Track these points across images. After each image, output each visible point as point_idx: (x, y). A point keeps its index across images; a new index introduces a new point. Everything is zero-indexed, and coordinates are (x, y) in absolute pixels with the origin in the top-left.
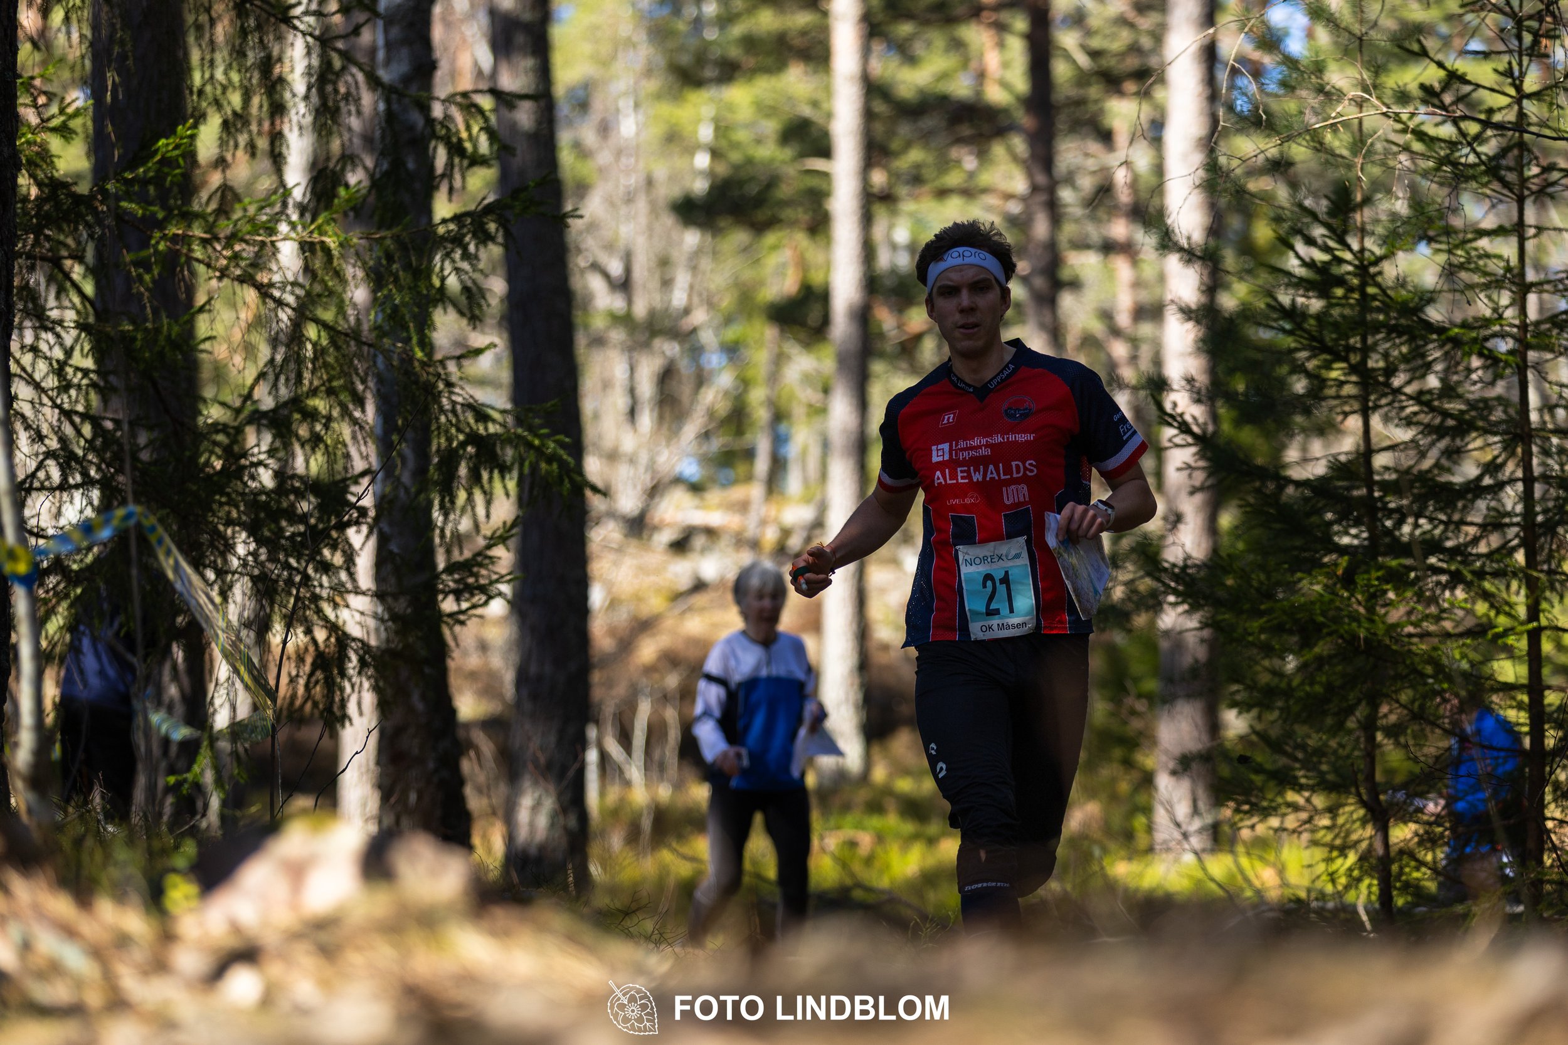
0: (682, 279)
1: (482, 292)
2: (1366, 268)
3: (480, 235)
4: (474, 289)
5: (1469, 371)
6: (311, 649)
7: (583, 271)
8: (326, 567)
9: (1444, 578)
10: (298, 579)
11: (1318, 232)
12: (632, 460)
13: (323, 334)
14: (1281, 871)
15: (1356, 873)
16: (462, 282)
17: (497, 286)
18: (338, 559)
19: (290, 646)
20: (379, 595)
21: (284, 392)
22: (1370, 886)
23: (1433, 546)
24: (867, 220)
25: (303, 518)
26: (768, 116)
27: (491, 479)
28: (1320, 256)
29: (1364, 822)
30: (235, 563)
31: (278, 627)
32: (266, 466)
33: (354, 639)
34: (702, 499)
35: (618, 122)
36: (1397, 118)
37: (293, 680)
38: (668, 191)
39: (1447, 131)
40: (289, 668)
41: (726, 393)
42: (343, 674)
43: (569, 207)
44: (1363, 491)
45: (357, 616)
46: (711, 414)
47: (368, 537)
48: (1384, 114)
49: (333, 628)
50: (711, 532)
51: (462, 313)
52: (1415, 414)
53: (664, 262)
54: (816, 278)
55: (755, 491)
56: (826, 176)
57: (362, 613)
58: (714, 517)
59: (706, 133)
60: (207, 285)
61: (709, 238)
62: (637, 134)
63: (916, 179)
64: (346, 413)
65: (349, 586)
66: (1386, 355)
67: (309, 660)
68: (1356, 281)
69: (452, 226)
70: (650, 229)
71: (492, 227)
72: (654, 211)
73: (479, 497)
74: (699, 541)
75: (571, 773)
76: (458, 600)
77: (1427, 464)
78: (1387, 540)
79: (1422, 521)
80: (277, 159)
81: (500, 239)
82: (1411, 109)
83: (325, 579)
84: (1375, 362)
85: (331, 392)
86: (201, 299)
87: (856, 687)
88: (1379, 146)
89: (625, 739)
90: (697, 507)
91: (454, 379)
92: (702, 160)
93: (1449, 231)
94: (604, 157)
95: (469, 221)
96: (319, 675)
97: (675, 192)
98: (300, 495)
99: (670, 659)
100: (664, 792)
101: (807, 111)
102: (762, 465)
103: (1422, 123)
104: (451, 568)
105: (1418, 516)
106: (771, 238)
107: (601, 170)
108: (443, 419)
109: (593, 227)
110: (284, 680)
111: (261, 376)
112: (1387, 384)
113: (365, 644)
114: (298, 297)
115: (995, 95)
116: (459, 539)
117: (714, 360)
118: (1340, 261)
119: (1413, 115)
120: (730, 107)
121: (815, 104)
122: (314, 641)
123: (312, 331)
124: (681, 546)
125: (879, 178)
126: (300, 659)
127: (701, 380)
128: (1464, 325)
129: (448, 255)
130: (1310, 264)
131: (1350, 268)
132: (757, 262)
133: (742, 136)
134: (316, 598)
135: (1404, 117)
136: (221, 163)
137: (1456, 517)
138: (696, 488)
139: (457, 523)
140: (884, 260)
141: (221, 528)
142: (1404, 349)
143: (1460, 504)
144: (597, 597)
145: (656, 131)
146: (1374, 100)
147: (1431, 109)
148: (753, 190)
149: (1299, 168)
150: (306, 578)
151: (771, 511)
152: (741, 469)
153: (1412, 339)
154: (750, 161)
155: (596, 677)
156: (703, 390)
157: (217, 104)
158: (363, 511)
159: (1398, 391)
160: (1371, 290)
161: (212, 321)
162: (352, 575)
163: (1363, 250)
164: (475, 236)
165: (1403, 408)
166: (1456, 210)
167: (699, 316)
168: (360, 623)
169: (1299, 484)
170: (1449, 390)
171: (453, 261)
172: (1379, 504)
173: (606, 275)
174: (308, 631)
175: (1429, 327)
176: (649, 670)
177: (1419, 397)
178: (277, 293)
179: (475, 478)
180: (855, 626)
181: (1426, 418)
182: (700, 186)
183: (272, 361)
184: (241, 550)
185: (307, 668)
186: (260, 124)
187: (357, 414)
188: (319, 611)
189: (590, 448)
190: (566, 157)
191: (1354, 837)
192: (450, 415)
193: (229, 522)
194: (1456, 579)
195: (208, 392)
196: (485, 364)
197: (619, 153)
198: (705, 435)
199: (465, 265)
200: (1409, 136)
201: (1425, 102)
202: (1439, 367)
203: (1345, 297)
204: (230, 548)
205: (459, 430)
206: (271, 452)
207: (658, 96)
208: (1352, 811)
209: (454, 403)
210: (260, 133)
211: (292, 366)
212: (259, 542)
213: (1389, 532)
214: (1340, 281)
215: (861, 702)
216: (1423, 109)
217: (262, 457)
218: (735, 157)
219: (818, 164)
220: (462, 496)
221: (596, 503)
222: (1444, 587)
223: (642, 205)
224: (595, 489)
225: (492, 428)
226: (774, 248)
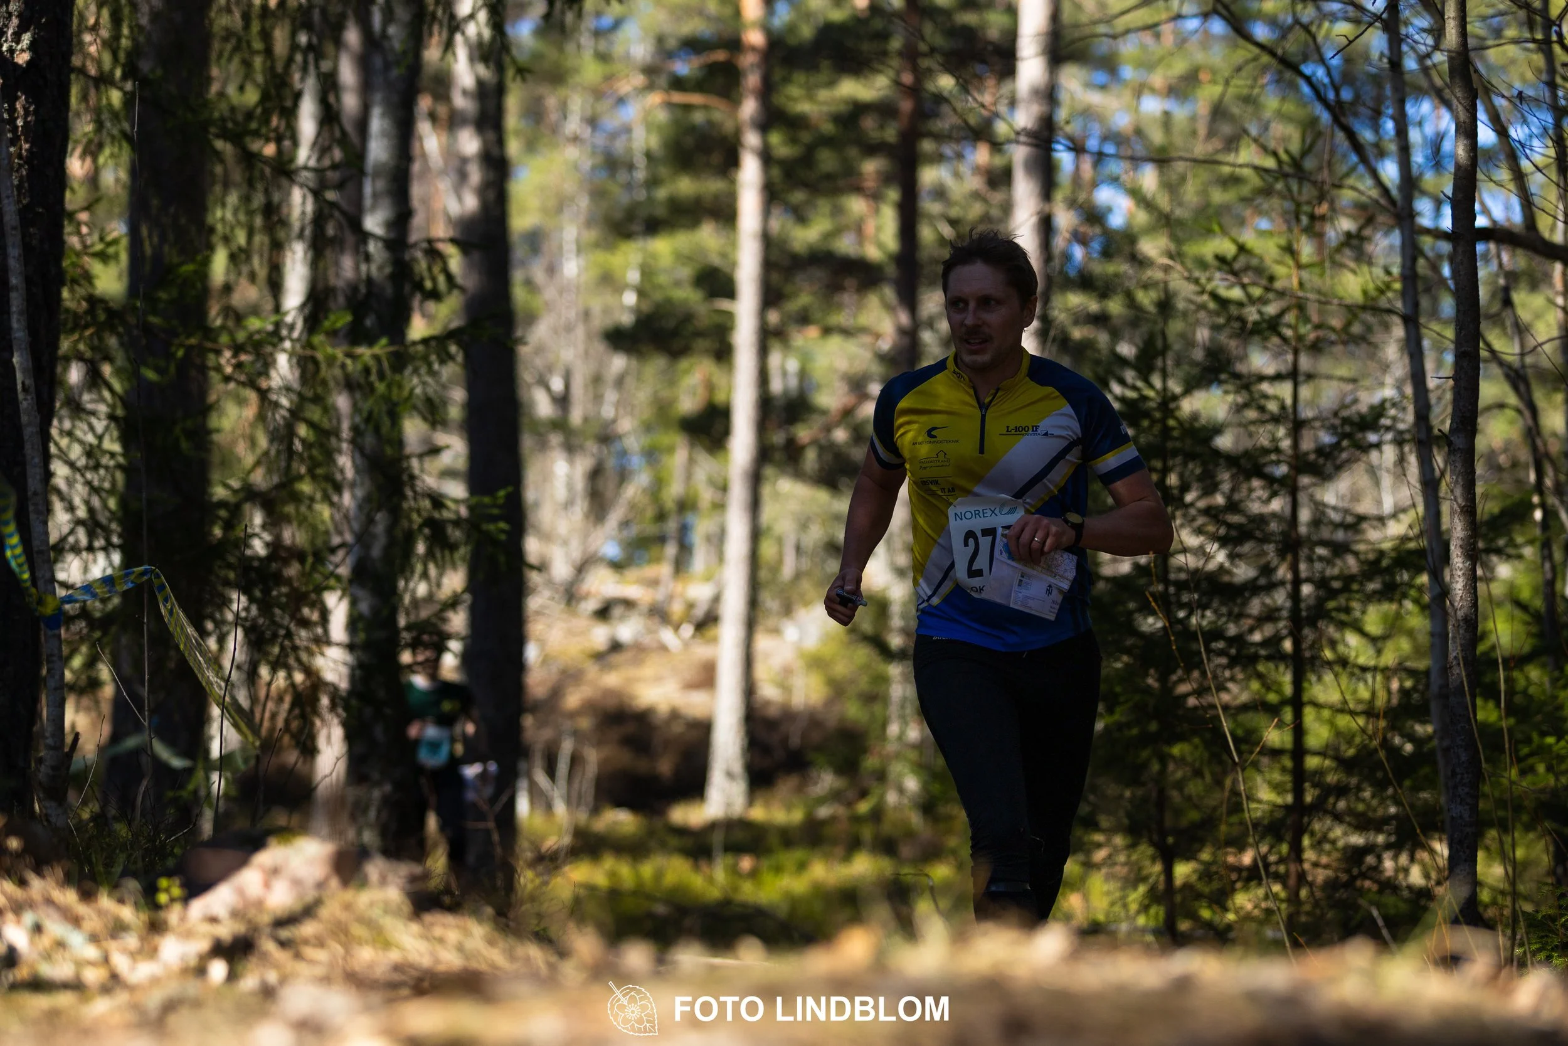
0: (611, 395)
1: (445, 403)
2: (1168, 402)
3: (444, 356)
4: (437, 401)
5: (1251, 490)
6: (291, 689)
7: (529, 386)
8: (305, 623)
9: (1223, 661)
10: (282, 632)
11: (1130, 375)
12: (565, 543)
13: (311, 432)
14: (1086, 898)
15: (1146, 902)
16: (425, 394)
17: (458, 395)
18: (315, 616)
19: (273, 687)
20: (351, 647)
21: (276, 479)
22: (1157, 914)
23: (1216, 634)
24: (763, 351)
25: (288, 582)
26: (683, 264)
27: (443, 557)
28: (1131, 394)
29: (1153, 859)
30: (230, 617)
31: (264, 672)
32: (261, 538)
33: (327, 684)
34: (621, 574)
35: (561, 264)
36: (1197, 281)
37: (274, 716)
38: (599, 322)
39: (1236, 293)
40: (270, 705)
41: (644, 491)
42: (316, 712)
43: (519, 333)
44: (1161, 588)
45: (331, 665)
46: (632, 506)
47: (340, 599)
48: (1188, 279)
49: (310, 672)
50: (628, 604)
51: (425, 419)
52: (1203, 525)
53: (597, 380)
54: (720, 397)
55: (664, 570)
56: (730, 316)
57: (335, 661)
58: (631, 590)
59: (633, 276)
60: (217, 389)
61: (634, 363)
62: (579, 275)
63: (804, 319)
64: (327, 498)
65: (324, 639)
66: (1181, 476)
67: (288, 699)
68: (1158, 415)
69: (420, 348)
70: (586, 353)
71: (453, 349)
72: (589, 337)
73: (433, 571)
74: (617, 611)
75: (504, 799)
76: (414, 654)
77: (1212, 566)
78: (1179, 627)
79: (1208, 613)
80: (275, 285)
81: (460, 358)
82: (1207, 274)
83: (303, 633)
84: (1173, 480)
85: (314, 477)
86: (212, 398)
87: (742, 733)
88: (1181, 305)
89: (551, 772)
90: (618, 582)
91: (416, 472)
92: (630, 298)
93: (1237, 376)
94: (549, 293)
95: (433, 343)
96: (297, 711)
97: (608, 322)
98: (286, 562)
99: (590, 707)
100: (582, 817)
101: (716, 261)
102: (671, 550)
103: (1217, 287)
104: (408, 628)
105: (1204, 607)
106: (684, 364)
107: (547, 304)
108: (405, 505)
109: (540, 350)
110: (267, 715)
111: (258, 463)
112: (1181, 499)
113: (335, 688)
114: (291, 402)
115: (873, 253)
116: (416, 603)
117: (636, 461)
118: (1144, 398)
119: (1209, 279)
120: (654, 256)
121: (724, 255)
122: (293, 685)
123: (302, 430)
124: (604, 613)
125: (773, 317)
126: (280, 699)
127: (623, 476)
128: (1246, 454)
129: (416, 371)
130: (1122, 400)
131: (1152, 404)
132: (672, 383)
133: (662, 279)
134: (295, 648)
135: (1203, 281)
136: (228, 288)
137: (1236, 610)
138: (617, 566)
139: (414, 591)
140: (776, 386)
141: (220, 588)
142: (1198, 471)
143: (1239, 601)
144: (532, 653)
145: (592, 274)
146: (1179, 267)
147: (1225, 276)
148: (671, 324)
149: (1116, 321)
150: (289, 635)
151: (679, 587)
152: (654, 551)
153: (1204, 464)
154: (669, 301)
155: (528, 721)
156: (625, 485)
157: (226, 240)
158: (338, 578)
159: (1192, 504)
160: (1171, 423)
161: (220, 417)
162: (326, 631)
163: (1165, 389)
164: (439, 356)
165: (1193, 519)
166: (1244, 358)
167: (626, 425)
168: (333, 670)
169: (1108, 579)
170: (1233, 506)
171: (419, 375)
172: (1173, 599)
173: (548, 389)
174: (289, 676)
175: (1217, 453)
176: (573, 715)
177: (1208, 511)
178: (274, 397)
179: (430, 555)
180: (743, 684)
181: (1211, 528)
182: (627, 319)
183: (266, 453)
184: (235, 607)
185: (286, 705)
186: (261, 256)
187: (335, 498)
188: (298, 660)
189: (530, 531)
190: (519, 294)
191: (1145, 872)
192: (412, 503)
193: (228, 583)
194: (1233, 662)
195: (215, 476)
196: (446, 459)
197: (561, 291)
198: (625, 524)
199: (429, 380)
200: (1205, 297)
201: (1219, 269)
202: (1226, 487)
203: (1151, 427)
204: (226, 602)
205: (419, 515)
206: (264, 527)
207: (596, 245)
208: (1145, 850)
209: (415, 492)
210: (261, 264)
211: (283, 457)
212: (251, 600)
213: (1180, 621)
214: (1147, 414)
215: (746, 745)
216: (1218, 275)
217: (257, 530)
218: (658, 296)
219: (724, 304)
220: (419, 568)
221: (534, 577)
222: (1225, 667)
223: (580, 332)
224: (532, 567)
225: (446, 515)
226: (687, 372)
